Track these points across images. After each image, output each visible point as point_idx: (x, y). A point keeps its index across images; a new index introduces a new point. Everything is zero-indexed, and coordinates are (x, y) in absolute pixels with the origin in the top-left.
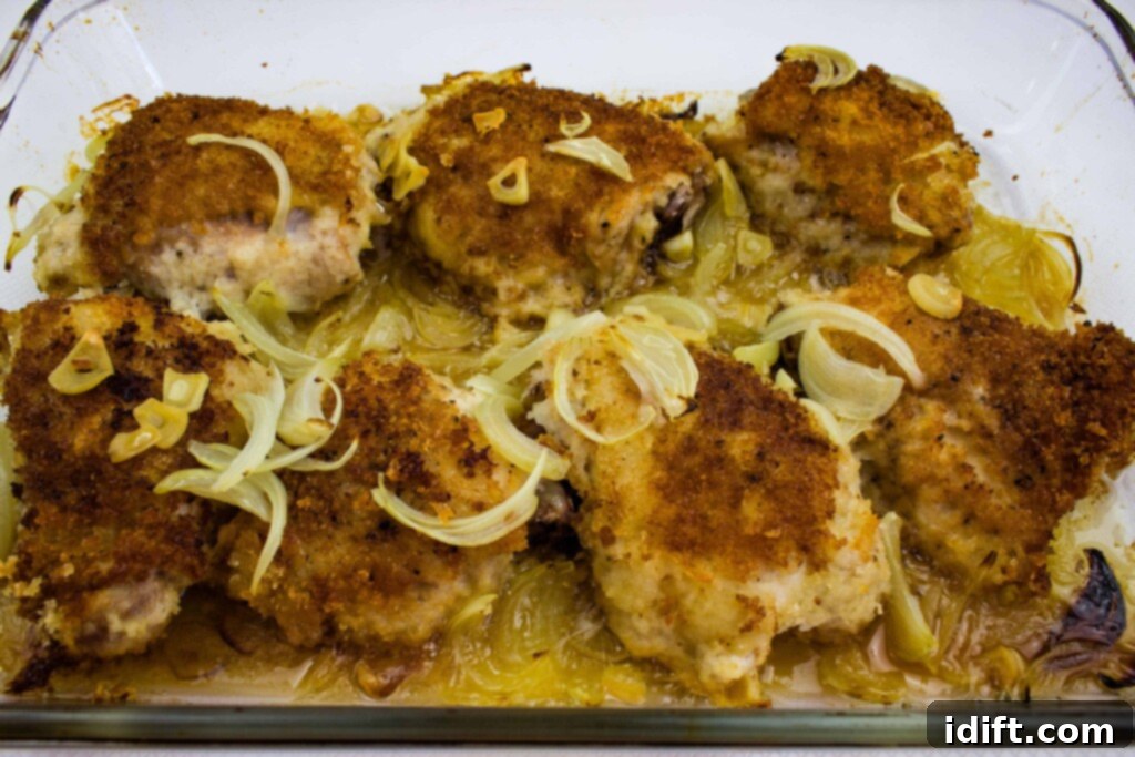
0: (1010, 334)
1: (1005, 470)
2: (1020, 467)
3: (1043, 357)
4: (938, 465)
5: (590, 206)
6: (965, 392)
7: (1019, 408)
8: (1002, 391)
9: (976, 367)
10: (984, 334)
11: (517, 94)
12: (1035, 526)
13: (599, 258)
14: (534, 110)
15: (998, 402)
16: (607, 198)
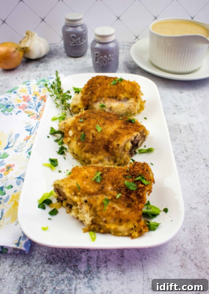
0: (113, 171)
1: (124, 205)
2: (127, 202)
3: (123, 174)
4: (107, 210)
5: (114, 140)
6: (106, 189)
7: (121, 188)
8: (115, 186)
9: (107, 182)
10: (106, 174)
11: (97, 113)
12: (137, 215)
13: (117, 153)
14: (101, 117)
15: (115, 189)
16: (118, 138)
